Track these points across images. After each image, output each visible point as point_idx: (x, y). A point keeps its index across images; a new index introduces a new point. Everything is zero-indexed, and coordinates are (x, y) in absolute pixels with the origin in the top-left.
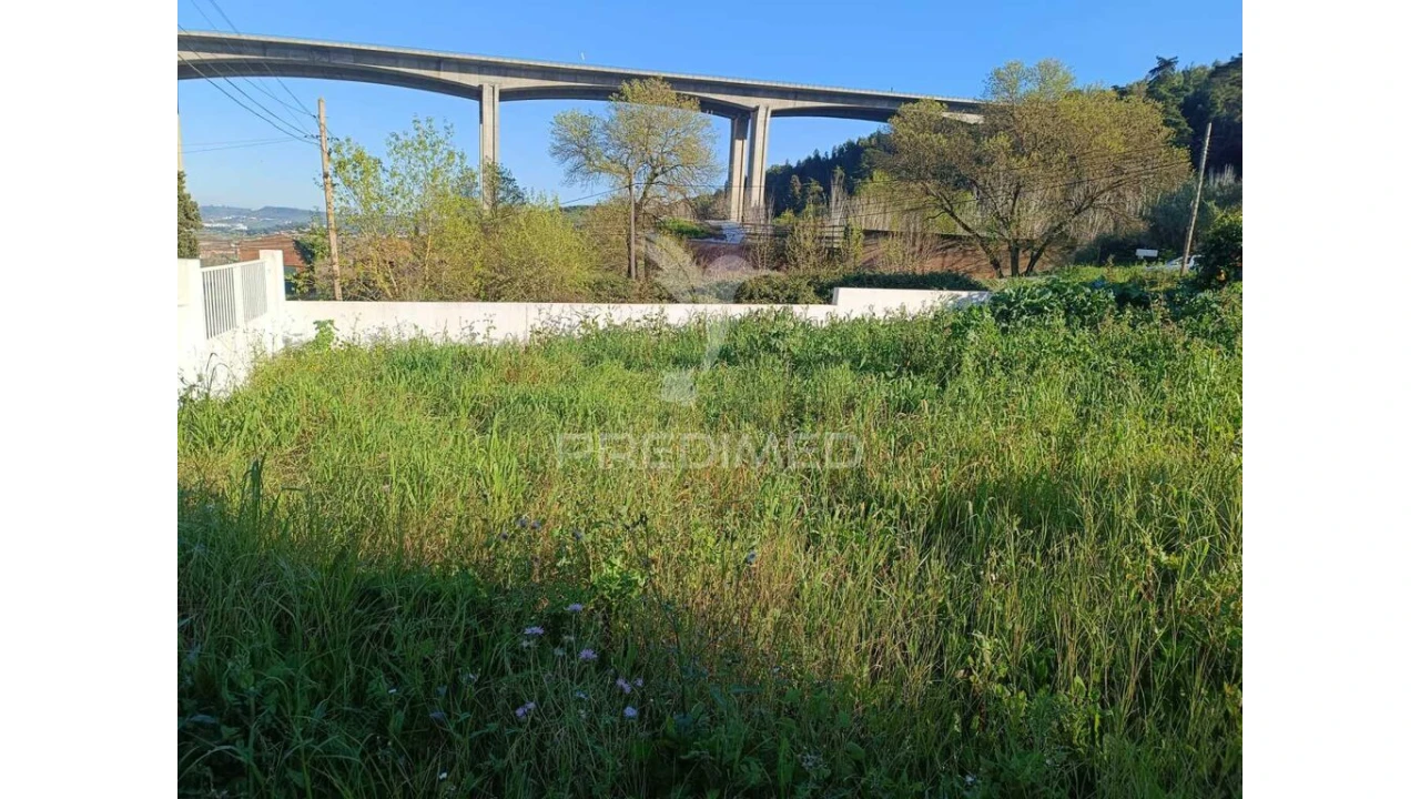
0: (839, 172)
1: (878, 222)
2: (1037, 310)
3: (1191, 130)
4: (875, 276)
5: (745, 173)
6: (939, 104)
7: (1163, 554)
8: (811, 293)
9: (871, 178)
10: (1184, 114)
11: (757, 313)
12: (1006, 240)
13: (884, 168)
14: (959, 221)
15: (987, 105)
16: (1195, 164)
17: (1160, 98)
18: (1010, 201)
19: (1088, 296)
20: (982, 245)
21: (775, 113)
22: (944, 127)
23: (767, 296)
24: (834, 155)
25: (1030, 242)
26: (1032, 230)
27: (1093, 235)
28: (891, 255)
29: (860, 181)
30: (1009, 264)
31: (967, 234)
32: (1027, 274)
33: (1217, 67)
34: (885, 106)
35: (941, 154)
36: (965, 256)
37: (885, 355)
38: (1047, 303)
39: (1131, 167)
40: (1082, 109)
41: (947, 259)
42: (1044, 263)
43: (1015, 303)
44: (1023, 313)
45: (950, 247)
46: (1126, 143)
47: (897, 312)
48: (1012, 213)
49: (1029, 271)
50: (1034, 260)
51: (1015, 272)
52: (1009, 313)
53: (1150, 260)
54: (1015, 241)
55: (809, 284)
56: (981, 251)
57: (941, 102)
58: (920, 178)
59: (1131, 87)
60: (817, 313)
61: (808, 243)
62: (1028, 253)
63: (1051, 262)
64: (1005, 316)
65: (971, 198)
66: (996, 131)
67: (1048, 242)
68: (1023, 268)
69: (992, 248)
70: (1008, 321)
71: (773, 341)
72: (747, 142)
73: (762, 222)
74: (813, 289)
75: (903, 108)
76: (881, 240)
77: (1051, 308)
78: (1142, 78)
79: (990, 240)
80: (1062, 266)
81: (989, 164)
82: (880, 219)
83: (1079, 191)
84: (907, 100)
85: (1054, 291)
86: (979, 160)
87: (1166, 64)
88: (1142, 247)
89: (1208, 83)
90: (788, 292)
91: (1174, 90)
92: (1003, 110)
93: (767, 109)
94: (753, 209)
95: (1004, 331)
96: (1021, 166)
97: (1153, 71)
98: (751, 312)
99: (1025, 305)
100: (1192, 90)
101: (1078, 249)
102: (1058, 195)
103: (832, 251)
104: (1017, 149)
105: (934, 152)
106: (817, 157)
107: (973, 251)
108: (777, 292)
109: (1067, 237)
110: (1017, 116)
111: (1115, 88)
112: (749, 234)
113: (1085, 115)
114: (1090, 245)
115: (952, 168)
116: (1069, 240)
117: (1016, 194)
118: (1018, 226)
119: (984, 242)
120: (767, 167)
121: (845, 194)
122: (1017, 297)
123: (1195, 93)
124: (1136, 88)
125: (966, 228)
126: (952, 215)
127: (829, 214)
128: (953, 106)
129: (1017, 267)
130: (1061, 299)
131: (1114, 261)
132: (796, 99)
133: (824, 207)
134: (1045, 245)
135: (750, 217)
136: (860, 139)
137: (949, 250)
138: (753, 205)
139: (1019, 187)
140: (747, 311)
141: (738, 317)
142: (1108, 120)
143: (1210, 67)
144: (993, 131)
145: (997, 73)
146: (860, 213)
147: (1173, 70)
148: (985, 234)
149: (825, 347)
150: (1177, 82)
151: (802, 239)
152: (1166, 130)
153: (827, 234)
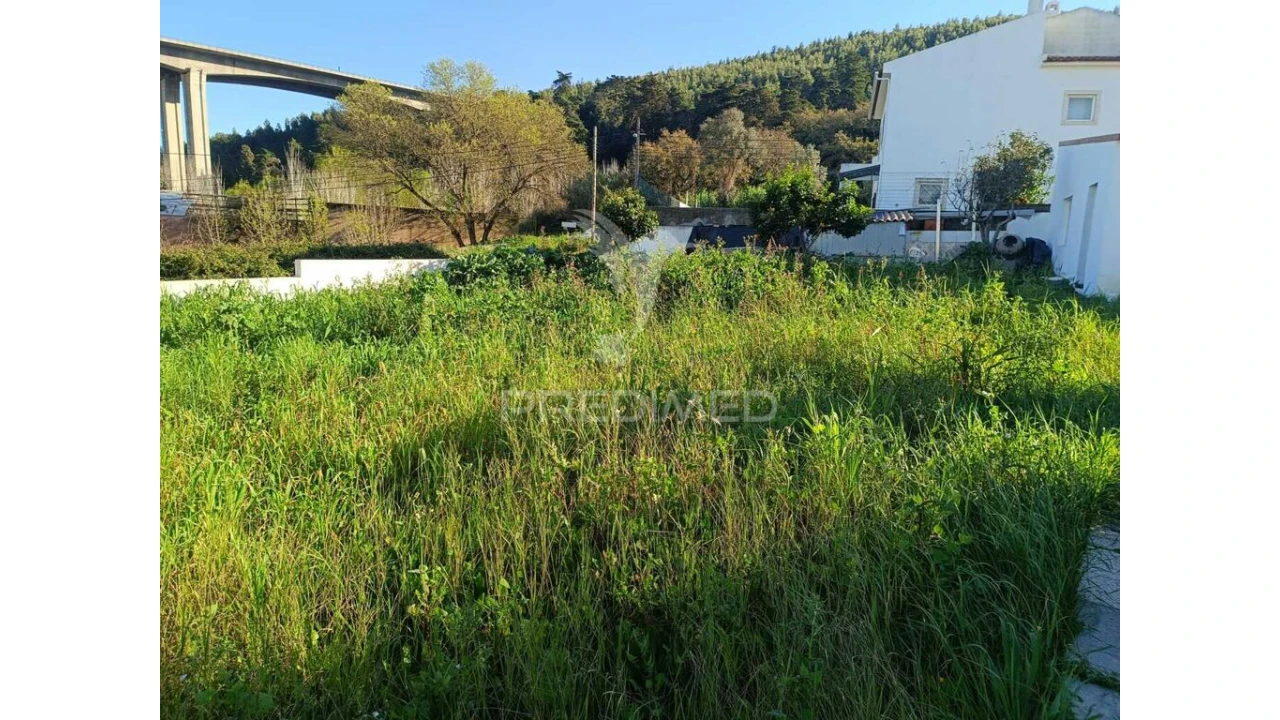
0: (294, 144)
1: (343, 196)
2: (486, 273)
3: (587, 130)
4: (342, 248)
5: (183, 139)
6: (384, 88)
7: (564, 460)
8: (274, 266)
9: (331, 152)
10: (581, 118)
11: (206, 289)
12: (462, 214)
13: (342, 145)
14: (419, 197)
15: (429, 94)
16: (591, 158)
17: (562, 104)
18: (461, 181)
19: (524, 260)
20: (442, 218)
21: (211, 78)
22: (390, 109)
23: (222, 270)
24: (287, 127)
25: (482, 216)
26: (483, 206)
27: (531, 211)
28: (358, 228)
29: (319, 155)
30: (468, 235)
31: (428, 208)
32: (483, 242)
33: (598, 84)
34: (334, 84)
35: (393, 135)
36: (429, 228)
37: (351, 322)
38: (493, 266)
39: (550, 157)
40: (505, 107)
41: (414, 231)
42: (496, 233)
43: (468, 268)
44: (475, 276)
45: (416, 219)
46: (542, 137)
47: (363, 281)
48: (464, 190)
49: (485, 240)
50: (487, 230)
51: (474, 242)
52: (465, 277)
53: (571, 230)
54: (470, 214)
55: (271, 257)
56: (442, 223)
57: (386, 87)
58: (376, 156)
59: (542, 93)
60: (280, 286)
61: (267, 216)
62: (482, 224)
63: (501, 232)
64: (461, 279)
65: (427, 175)
66: (440, 118)
67: (496, 216)
68: (479, 238)
69: (451, 220)
70: (464, 284)
71: (224, 318)
72: (181, 106)
73: (211, 193)
74: (275, 262)
75: (349, 87)
76: (346, 213)
77: (496, 270)
78: (549, 87)
79: (448, 214)
80: (510, 236)
81: (438, 146)
82: (346, 193)
83: (514, 175)
84: (354, 81)
85: (498, 256)
86: (428, 143)
87: (564, 78)
88: (565, 221)
89: (594, 96)
90: (247, 265)
91: (571, 98)
92: (442, 100)
93: (201, 72)
94: (199, 179)
95: (459, 292)
96: (465, 150)
97: (556, 82)
98: (198, 288)
99: (477, 269)
100: (584, 101)
101: (520, 222)
102: (498, 177)
103: (296, 224)
104: (459, 135)
105: (386, 132)
106: (269, 128)
107: (436, 223)
108: (234, 266)
109: (509, 211)
110: (455, 107)
111: (531, 92)
112: (196, 205)
113: (508, 112)
114: (529, 218)
115: (405, 148)
116: (512, 214)
117: (465, 174)
118: (470, 202)
119: (444, 215)
120: (210, 134)
121: (304, 168)
122: (469, 263)
123: (587, 103)
124: (546, 94)
125: (426, 203)
126: (412, 190)
127: (288, 186)
128: (397, 91)
129: (475, 237)
130: (504, 263)
131: (546, 231)
132: (234, 65)
133: (283, 178)
134: (494, 218)
135: (197, 187)
136: (313, 114)
137: (414, 222)
138: (199, 174)
139: (465, 168)
140: (194, 287)
141: (183, 295)
142: (526, 117)
143: (594, 84)
144: (437, 119)
145: (432, 66)
146: (323, 186)
147: (569, 82)
148: (444, 208)
149: (288, 320)
150: (574, 92)
151: (259, 212)
152: (568, 130)
153: (288, 207)
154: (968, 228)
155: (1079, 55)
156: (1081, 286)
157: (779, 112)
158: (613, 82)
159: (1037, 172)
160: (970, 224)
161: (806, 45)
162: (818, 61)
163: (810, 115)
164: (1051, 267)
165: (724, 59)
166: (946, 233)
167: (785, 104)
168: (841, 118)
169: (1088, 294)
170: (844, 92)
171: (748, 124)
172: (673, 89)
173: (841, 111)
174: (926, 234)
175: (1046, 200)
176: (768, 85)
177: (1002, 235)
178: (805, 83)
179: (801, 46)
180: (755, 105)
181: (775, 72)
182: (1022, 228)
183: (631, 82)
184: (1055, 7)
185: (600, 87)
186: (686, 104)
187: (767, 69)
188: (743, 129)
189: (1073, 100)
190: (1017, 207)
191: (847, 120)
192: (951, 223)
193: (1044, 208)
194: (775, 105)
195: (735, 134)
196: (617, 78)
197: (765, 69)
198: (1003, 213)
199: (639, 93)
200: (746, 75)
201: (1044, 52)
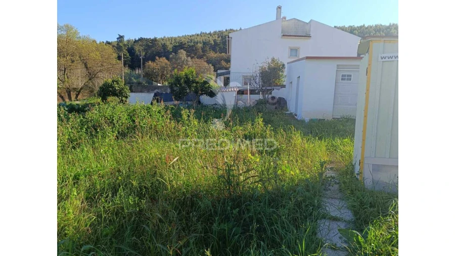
10: (129, 52)
12: (65, 88)
17: (120, 47)
26: (76, 85)
30: (68, 97)
40: (83, 44)
48: (65, 78)
49: (76, 99)
51: (71, 100)
59: (112, 42)
78: (115, 40)
80: (90, 97)
87: (121, 37)
89: (134, 44)
91: (125, 45)
97: (118, 38)
111: (107, 42)
113: (84, 46)
117: (65, 71)
123: (131, 47)
124: (114, 43)
129: (71, 98)
134: (81, 90)
139: (65, 68)
143: (134, 40)
147: (124, 39)
150: (125, 43)
154: (258, 93)
155: (293, 35)
156: (296, 115)
157: (202, 53)
158: (141, 40)
159: (281, 73)
160: (259, 92)
161: (212, 32)
162: (216, 37)
163: (212, 55)
164: (287, 108)
165: (184, 35)
166: (251, 95)
167: (204, 50)
168: (223, 56)
169: (299, 119)
170: (224, 48)
171: (188, 56)
172: (165, 44)
173: (223, 54)
174: (244, 96)
175: (284, 83)
176: (199, 44)
177: (270, 96)
178: (211, 44)
179: (210, 32)
180: (193, 50)
181: (201, 40)
182: (277, 93)
183: (147, 40)
184: (285, 18)
185: (136, 41)
186: (169, 49)
187: (199, 39)
188: (186, 58)
189: (292, 50)
190: (274, 86)
191: (224, 57)
192: (252, 92)
193: (284, 86)
194: (200, 51)
195: (183, 59)
196: (143, 38)
197: (198, 39)
198: (270, 88)
199: (150, 44)
200: (191, 40)
201: (282, 33)
